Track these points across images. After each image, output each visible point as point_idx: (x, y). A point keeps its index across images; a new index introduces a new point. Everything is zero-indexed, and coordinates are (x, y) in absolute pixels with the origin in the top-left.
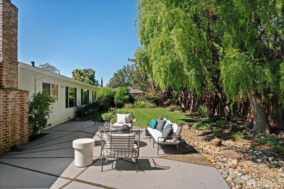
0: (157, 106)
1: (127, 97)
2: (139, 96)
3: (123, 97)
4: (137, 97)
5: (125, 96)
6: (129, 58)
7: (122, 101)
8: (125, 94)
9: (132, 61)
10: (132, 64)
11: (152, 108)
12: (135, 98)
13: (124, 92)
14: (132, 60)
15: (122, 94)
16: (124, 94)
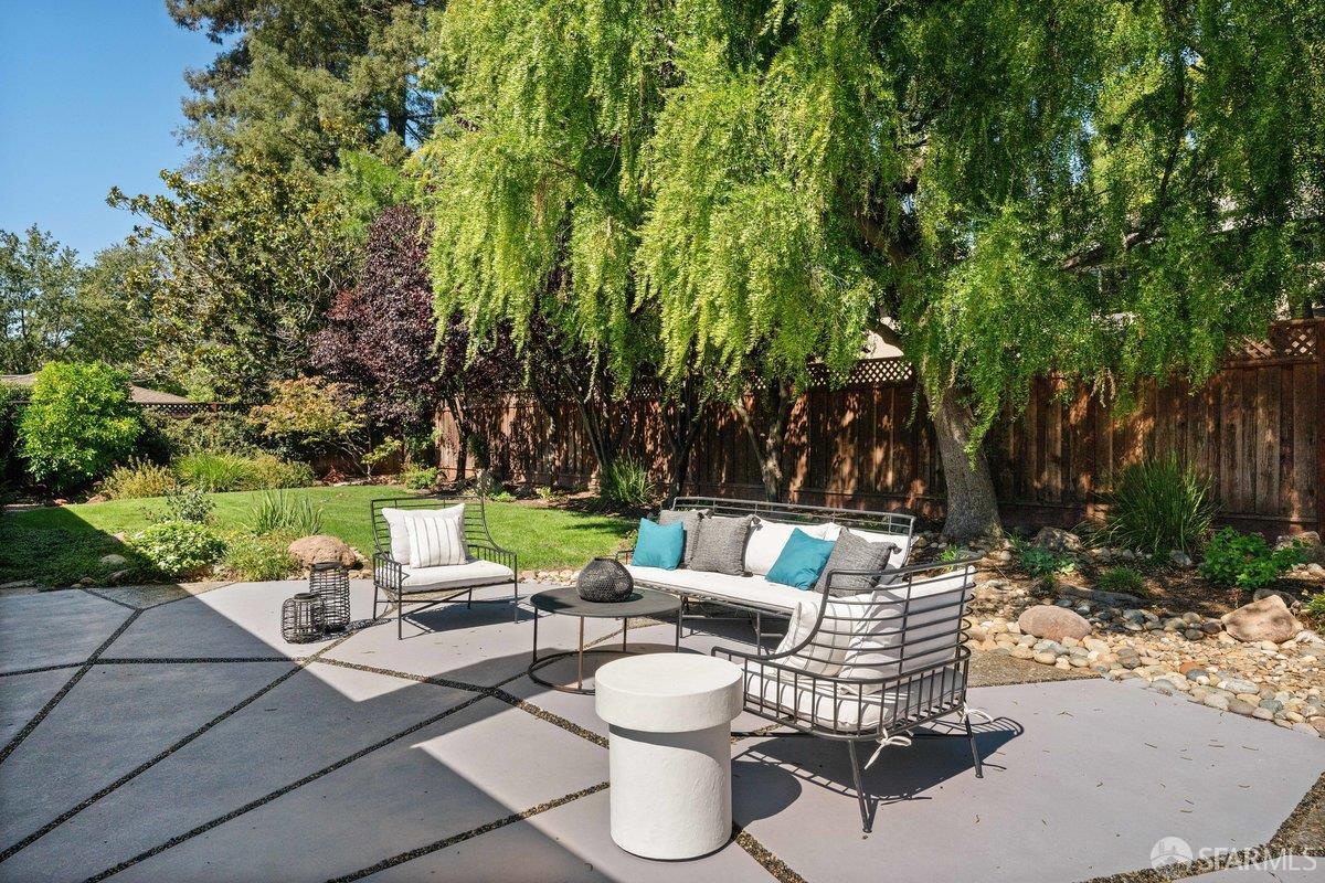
0: (322, 475)
1: (125, 425)
2: (197, 421)
3: (100, 426)
4: (181, 430)
5: (108, 422)
6: (115, 189)
7: (90, 453)
8: (111, 411)
9: (134, 209)
10: (136, 229)
11: (293, 486)
12: (168, 432)
13: (103, 396)
14: (134, 202)
15: (84, 410)
16: (97, 407)
